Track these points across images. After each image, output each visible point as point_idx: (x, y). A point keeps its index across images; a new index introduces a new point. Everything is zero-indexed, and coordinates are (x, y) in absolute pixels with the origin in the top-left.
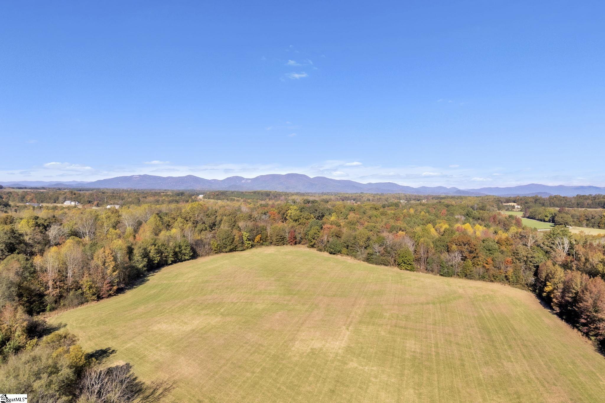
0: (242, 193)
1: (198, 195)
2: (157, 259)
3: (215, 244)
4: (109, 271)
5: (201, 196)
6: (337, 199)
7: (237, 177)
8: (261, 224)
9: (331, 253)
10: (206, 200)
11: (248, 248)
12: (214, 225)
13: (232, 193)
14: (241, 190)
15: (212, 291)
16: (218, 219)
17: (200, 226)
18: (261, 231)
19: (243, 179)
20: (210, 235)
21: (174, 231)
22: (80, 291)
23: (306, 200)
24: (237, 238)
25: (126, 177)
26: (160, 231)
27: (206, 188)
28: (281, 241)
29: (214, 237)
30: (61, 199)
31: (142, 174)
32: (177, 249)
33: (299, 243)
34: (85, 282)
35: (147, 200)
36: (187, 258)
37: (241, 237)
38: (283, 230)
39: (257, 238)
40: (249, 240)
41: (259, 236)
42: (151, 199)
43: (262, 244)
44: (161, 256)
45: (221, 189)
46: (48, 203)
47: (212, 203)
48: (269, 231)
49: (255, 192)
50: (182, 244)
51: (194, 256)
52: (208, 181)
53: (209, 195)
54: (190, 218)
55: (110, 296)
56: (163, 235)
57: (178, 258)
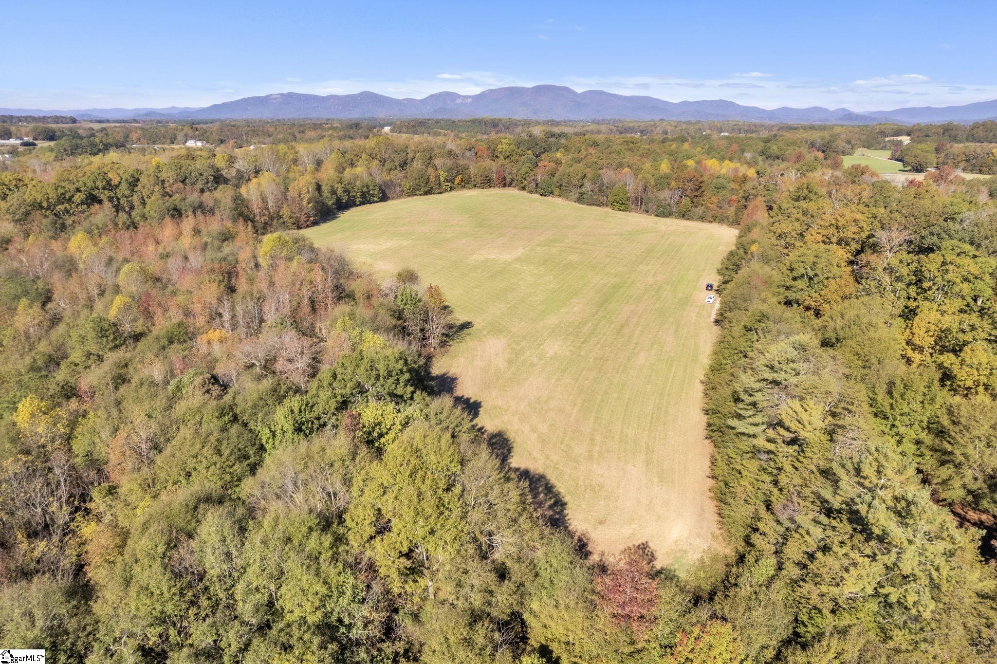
0: (454, 122)
1: (382, 126)
2: (345, 198)
3: (407, 185)
4: (304, 203)
5: (387, 129)
6: (612, 130)
7: (448, 94)
8: (461, 162)
9: (542, 195)
10: (395, 134)
11: (446, 191)
12: (405, 163)
13: (437, 122)
14: (453, 118)
15: (404, 225)
16: (410, 156)
17: (388, 165)
18: (461, 170)
19: (458, 96)
20: (400, 175)
21: (359, 170)
22: (281, 220)
23: (550, 132)
24: (432, 179)
25: (259, 97)
26: (344, 169)
27: (396, 114)
28: (487, 182)
29: (406, 177)
30: (180, 137)
31: (285, 92)
32: (365, 190)
33: (510, 186)
34: (285, 211)
35: (306, 136)
36: (376, 199)
37: (438, 177)
38: (490, 169)
39: (458, 180)
40: (448, 181)
41: (460, 176)
42: (312, 134)
43: (464, 187)
44: (348, 195)
45: (420, 117)
46: (163, 143)
47: (403, 138)
48: (473, 170)
49: (473, 121)
50: (369, 183)
51: (384, 198)
52: (397, 102)
53: (400, 127)
54: (376, 154)
55: (308, 226)
56: (348, 173)
57: (366, 199)
